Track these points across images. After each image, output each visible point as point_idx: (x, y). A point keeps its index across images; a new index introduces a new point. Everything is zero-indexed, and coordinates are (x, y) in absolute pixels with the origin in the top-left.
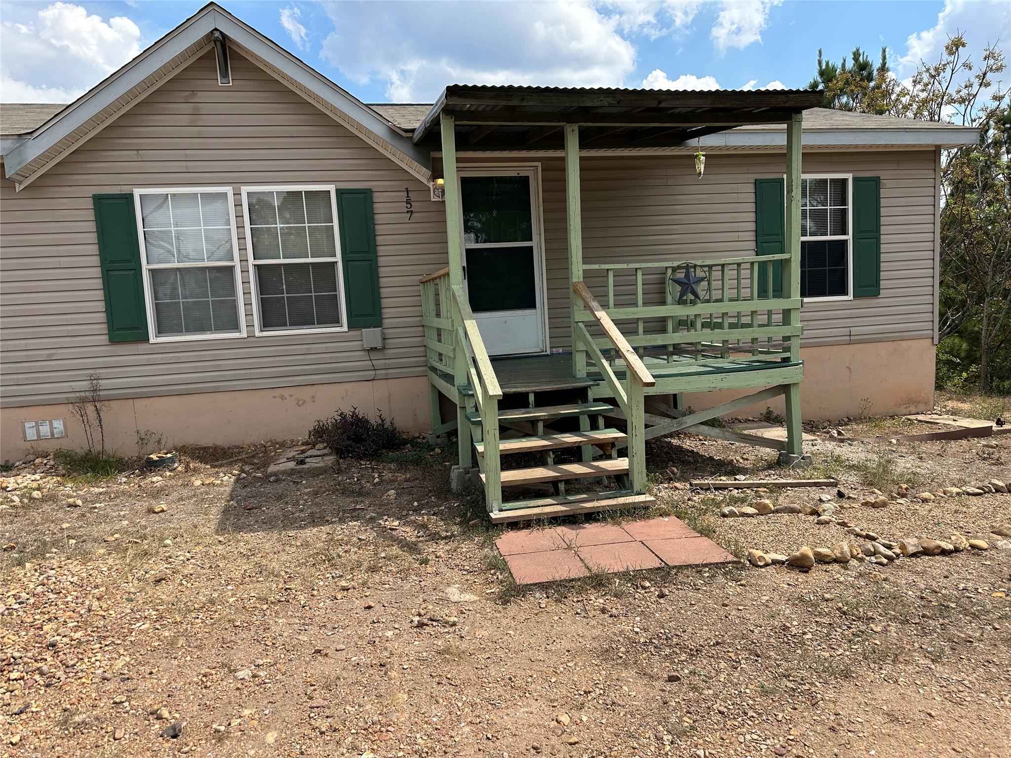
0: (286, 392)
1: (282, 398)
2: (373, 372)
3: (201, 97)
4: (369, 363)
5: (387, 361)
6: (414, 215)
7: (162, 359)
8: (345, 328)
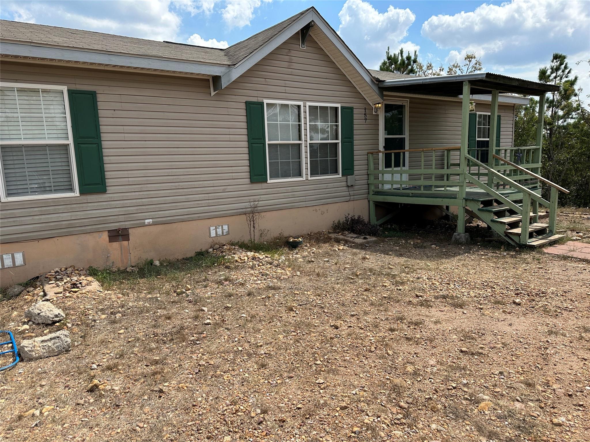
0: (317, 208)
1: (316, 211)
2: (349, 197)
3: (293, 53)
4: (348, 193)
5: (354, 192)
6: (367, 120)
7: (272, 191)
8: (341, 176)
